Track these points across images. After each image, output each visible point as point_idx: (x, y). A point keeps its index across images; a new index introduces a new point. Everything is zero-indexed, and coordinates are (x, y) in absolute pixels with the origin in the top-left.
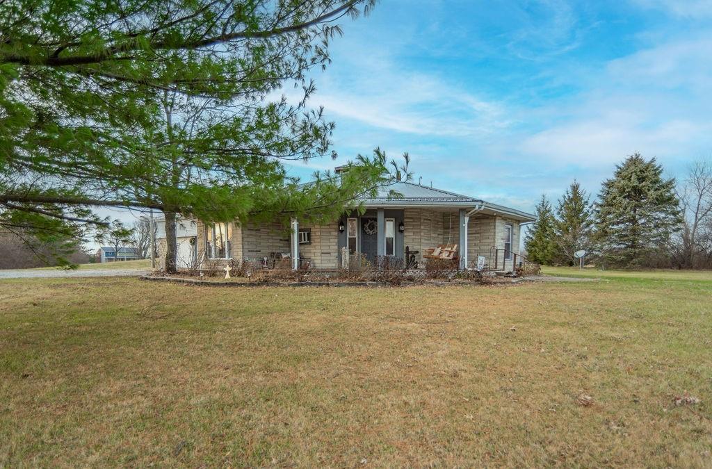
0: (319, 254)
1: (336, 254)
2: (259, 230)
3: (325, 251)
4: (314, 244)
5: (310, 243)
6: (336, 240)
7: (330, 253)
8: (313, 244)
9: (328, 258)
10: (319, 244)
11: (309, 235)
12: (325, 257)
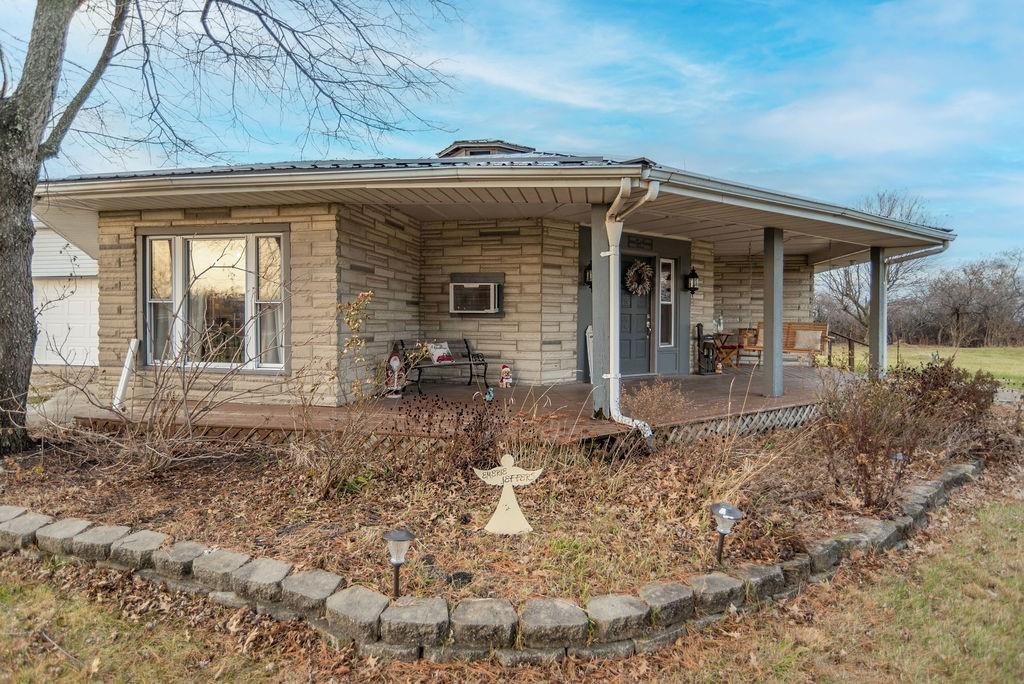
0: (537, 346)
1: (574, 345)
2: (372, 271)
3: (551, 337)
4: (515, 317)
5: (501, 314)
6: (575, 309)
7: (560, 343)
8: (512, 317)
9: (557, 355)
10: (536, 318)
11: (500, 289)
12: (551, 353)
